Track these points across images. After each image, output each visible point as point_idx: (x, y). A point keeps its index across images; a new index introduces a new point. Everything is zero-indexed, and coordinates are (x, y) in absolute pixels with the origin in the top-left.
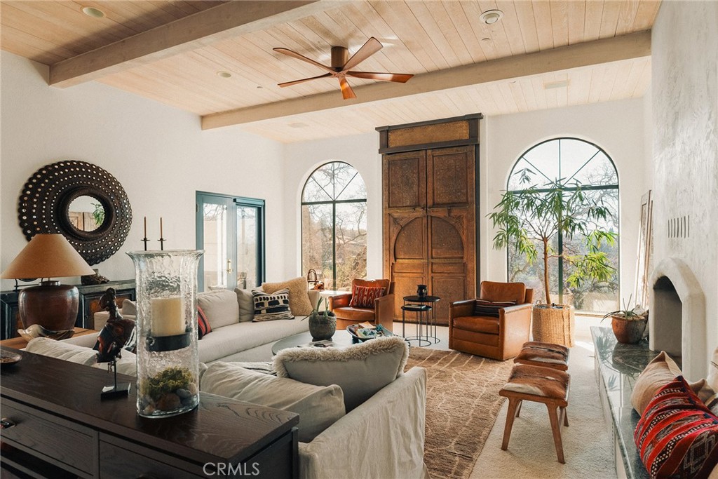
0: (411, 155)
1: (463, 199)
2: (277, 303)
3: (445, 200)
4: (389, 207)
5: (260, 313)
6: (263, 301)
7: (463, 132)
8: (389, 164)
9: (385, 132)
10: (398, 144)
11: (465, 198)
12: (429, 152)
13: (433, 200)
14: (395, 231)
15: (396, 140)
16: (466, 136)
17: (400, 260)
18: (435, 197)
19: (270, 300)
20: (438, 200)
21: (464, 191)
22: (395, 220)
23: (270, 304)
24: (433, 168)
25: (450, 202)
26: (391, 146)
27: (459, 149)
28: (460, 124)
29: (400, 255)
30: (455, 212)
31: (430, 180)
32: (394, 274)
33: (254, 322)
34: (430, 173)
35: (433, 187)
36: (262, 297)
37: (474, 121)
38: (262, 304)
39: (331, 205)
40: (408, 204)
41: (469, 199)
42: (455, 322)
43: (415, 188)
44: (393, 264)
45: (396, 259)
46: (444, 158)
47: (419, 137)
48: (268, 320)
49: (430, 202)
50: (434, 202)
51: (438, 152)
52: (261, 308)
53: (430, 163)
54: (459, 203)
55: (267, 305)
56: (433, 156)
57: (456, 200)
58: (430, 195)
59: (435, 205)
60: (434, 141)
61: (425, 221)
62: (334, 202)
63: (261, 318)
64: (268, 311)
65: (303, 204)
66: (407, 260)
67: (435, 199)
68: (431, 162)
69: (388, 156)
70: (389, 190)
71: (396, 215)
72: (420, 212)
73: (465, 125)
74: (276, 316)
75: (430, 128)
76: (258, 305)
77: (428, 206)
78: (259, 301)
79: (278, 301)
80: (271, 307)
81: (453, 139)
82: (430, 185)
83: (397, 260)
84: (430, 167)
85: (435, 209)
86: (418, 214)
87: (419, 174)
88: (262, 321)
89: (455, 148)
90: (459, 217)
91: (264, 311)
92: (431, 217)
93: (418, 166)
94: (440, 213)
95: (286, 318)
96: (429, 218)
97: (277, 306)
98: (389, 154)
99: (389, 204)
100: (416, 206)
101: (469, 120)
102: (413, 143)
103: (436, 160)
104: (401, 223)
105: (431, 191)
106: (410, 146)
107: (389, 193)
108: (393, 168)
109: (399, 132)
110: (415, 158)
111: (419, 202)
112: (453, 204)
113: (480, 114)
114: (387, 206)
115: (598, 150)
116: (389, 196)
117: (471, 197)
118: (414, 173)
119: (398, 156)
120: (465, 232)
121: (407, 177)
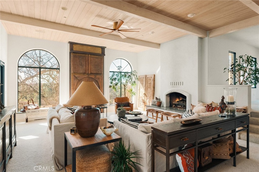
0: (83, 55)
1: (100, 72)
3: (95, 72)
4: (74, 73)
7: (99, 51)
8: (74, 57)
9: (72, 44)
10: (77, 50)
11: (101, 72)
12: (90, 55)
13: (91, 72)
14: (76, 82)
15: (76, 48)
16: (101, 53)
20: (92, 72)
21: (100, 70)
22: (76, 78)
24: (91, 61)
25: (96, 73)
26: (74, 50)
28: (99, 48)
30: (98, 76)
31: (90, 65)
34: (90, 62)
35: (91, 68)
37: (103, 49)
39: (38, 69)
40: (82, 72)
43: (84, 67)
46: (94, 58)
47: (85, 49)
49: (90, 73)
51: (92, 56)
54: (99, 74)
56: (91, 57)
58: (90, 70)
59: (91, 74)
60: (91, 52)
61: (87, 78)
62: (40, 68)
65: (19, 67)
68: (90, 59)
69: (73, 53)
70: (74, 66)
71: (76, 76)
73: (100, 49)
75: (89, 47)
77: (89, 73)
81: (97, 53)
82: (90, 66)
84: (89, 61)
86: (85, 76)
87: (86, 62)
89: (98, 56)
90: (99, 78)
92: (89, 77)
93: (86, 60)
94: (93, 77)
96: (89, 78)
98: (74, 53)
99: (74, 72)
100: (84, 73)
101: (102, 48)
102: (83, 51)
103: (92, 58)
104: (79, 79)
105: (90, 69)
106: (82, 52)
107: (74, 67)
108: (75, 59)
109: (78, 46)
110: (84, 56)
111: (86, 72)
112: (97, 74)
113: (106, 47)
114: (73, 72)
115: (128, 63)
116: (74, 69)
117: (102, 72)
118: (84, 62)
119: (77, 54)
120: (100, 83)
121: (81, 62)
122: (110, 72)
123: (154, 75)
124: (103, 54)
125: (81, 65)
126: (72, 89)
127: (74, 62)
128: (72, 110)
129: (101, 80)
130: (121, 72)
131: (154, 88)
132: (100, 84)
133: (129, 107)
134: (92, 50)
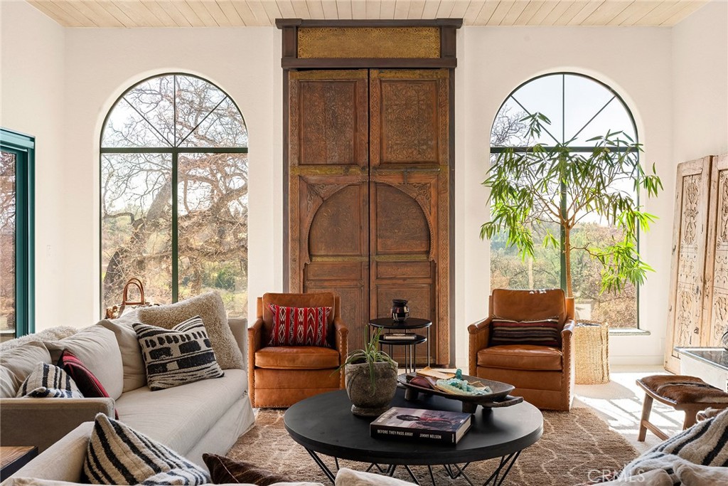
0: (343, 75)
1: (431, 156)
2: (195, 346)
3: (401, 157)
4: (300, 164)
5: (166, 370)
6: (166, 345)
7: (427, 46)
8: (300, 88)
9: (292, 29)
10: (316, 55)
11: (434, 155)
12: (374, 74)
13: (381, 155)
14: (310, 206)
15: (311, 47)
16: (435, 54)
17: (319, 259)
18: (384, 151)
19: (181, 342)
20: (390, 157)
21: (433, 143)
22: (311, 187)
23: (183, 348)
24: (381, 101)
25: (409, 160)
26: (303, 54)
27: (425, 73)
28: (426, 31)
29: (320, 249)
30: (418, 177)
31: (375, 121)
32: (307, 283)
33: (153, 389)
34: (375, 109)
35: (381, 134)
36: (163, 336)
37: (447, 30)
38: (167, 351)
39: (169, 156)
40: (336, 160)
41: (441, 158)
42: (480, 358)
43: (349, 134)
44: (305, 264)
45: (311, 256)
46: (400, 86)
47: (353, 46)
48: (184, 382)
49: (375, 160)
50: (381, 160)
51: (389, 75)
52: (164, 359)
53: (375, 92)
54: (425, 162)
55: (176, 353)
56: (381, 81)
57: (420, 158)
58: (375, 148)
59: (384, 164)
60: (381, 56)
61: (365, 189)
62: (175, 151)
63: (170, 380)
64: (183, 364)
65: (102, 151)
66: (331, 259)
67: (385, 155)
68: (378, 91)
69: (298, 73)
71: (313, 179)
72: (357, 175)
73: (433, 33)
74: (199, 373)
75: (375, 32)
76: (154, 354)
77: (372, 165)
78: (158, 346)
79: (196, 343)
80: (186, 355)
81: (414, 55)
82: (375, 128)
83: (314, 258)
84: (375, 100)
85: (384, 172)
86: (354, 178)
87: (356, 108)
88: (172, 385)
89: (418, 71)
90: (423, 187)
91: (173, 366)
92: (376, 183)
93: (355, 96)
94: (394, 179)
95: (215, 375)
96: (372, 186)
97: (197, 353)
98: (299, 70)
99: (299, 159)
100: (350, 165)
101: (441, 27)
102: (344, 56)
103: (387, 88)
104: (322, 192)
105: (377, 141)
106: (340, 59)
107: (300, 139)
108: (308, 96)
110: (348, 81)
111: (355, 158)
112: (415, 165)
113: (462, 21)
114: (296, 161)
115: (613, 95)
116: (300, 145)
117: (444, 153)
118: (346, 107)
119: (316, 76)
120: (434, 210)
121: (334, 113)
122: (493, 150)
124: (447, 61)
125: (334, 124)
126: (292, 240)
127: (300, 116)
128: (155, 338)
129: (438, 193)
130: (564, 150)
132: (431, 219)
133: (558, 346)
134: (389, 47)
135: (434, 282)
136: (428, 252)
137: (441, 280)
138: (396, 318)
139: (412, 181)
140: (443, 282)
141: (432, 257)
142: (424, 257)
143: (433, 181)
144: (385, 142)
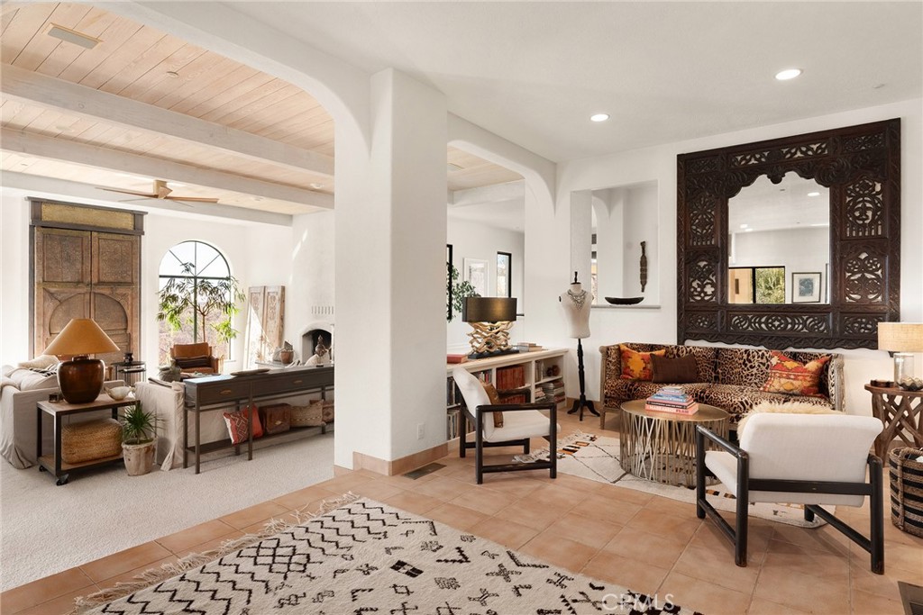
0: (74, 233)
1: (129, 280)
3: (111, 279)
4: (44, 281)
7: (127, 223)
8: (43, 237)
9: (37, 204)
10: (56, 220)
12: (95, 234)
13: (98, 277)
14: (51, 305)
16: (131, 228)
17: (56, 335)
18: (101, 276)
20: (103, 279)
21: (130, 273)
22: (51, 294)
24: (99, 249)
25: (116, 281)
26: (45, 218)
27: (126, 237)
28: (125, 215)
30: (121, 290)
31: (95, 260)
34: (95, 252)
35: (99, 267)
37: (138, 217)
40: (69, 279)
41: (133, 280)
43: (79, 266)
44: (47, 338)
46: (110, 242)
47: (81, 217)
49: (95, 280)
50: (99, 280)
51: (104, 236)
53: (95, 244)
54: (125, 283)
56: (99, 238)
57: (120, 279)
58: (95, 274)
59: (100, 283)
60: (99, 225)
61: (88, 296)
67: (101, 278)
68: (97, 244)
69: (42, 229)
70: (43, 264)
71: (52, 290)
72: (83, 288)
73: (130, 217)
75: (95, 212)
77: (93, 283)
81: (119, 227)
82: (95, 263)
83: (53, 335)
84: (95, 248)
85: (101, 287)
86: (81, 290)
87: (82, 252)
89: (121, 235)
90: (124, 295)
92: (95, 293)
93: (82, 244)
94: (106, 291)
96: (92, 294)
99: (43, 278)
100: (78, 282)
101: (134, 215)
102: (75, 222)
103: (102, 243)
104: (59, 297)
105: (96, 270)
106: (72, 224)
107: (43, 267)
108: (49, 243)
109: (57, 207)
110: (78, 237)
111: (82, 278)
112: (119, 284)
113: (147, 213)
114: (41, 280)
115: (218, 254)
116: (44, 270)
117: (136, 278)
118: (76, 251)
119: (56, 231)
120: (130, 307)
121: (68, 253)
122: (161, 276)
123: (283, 289)
124: (138, 231)
125: (68, 260)
126: (38, 324)
127: (44, 253)
129: (132, 299)
130: (195, 278)
131: (282, 319)
132: (128, 312)
133: (210, 366)
134: (102, 220)
135: (129, 344)
136: (126, 329)
137: (134, 343)
138: (127, 361)
139: (118, 292)
140: (135, 343)
141: (129, 331)
142: (123, 332)
143: (130, 293)
144: (101, 271)
